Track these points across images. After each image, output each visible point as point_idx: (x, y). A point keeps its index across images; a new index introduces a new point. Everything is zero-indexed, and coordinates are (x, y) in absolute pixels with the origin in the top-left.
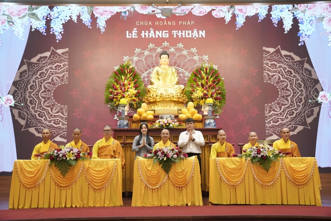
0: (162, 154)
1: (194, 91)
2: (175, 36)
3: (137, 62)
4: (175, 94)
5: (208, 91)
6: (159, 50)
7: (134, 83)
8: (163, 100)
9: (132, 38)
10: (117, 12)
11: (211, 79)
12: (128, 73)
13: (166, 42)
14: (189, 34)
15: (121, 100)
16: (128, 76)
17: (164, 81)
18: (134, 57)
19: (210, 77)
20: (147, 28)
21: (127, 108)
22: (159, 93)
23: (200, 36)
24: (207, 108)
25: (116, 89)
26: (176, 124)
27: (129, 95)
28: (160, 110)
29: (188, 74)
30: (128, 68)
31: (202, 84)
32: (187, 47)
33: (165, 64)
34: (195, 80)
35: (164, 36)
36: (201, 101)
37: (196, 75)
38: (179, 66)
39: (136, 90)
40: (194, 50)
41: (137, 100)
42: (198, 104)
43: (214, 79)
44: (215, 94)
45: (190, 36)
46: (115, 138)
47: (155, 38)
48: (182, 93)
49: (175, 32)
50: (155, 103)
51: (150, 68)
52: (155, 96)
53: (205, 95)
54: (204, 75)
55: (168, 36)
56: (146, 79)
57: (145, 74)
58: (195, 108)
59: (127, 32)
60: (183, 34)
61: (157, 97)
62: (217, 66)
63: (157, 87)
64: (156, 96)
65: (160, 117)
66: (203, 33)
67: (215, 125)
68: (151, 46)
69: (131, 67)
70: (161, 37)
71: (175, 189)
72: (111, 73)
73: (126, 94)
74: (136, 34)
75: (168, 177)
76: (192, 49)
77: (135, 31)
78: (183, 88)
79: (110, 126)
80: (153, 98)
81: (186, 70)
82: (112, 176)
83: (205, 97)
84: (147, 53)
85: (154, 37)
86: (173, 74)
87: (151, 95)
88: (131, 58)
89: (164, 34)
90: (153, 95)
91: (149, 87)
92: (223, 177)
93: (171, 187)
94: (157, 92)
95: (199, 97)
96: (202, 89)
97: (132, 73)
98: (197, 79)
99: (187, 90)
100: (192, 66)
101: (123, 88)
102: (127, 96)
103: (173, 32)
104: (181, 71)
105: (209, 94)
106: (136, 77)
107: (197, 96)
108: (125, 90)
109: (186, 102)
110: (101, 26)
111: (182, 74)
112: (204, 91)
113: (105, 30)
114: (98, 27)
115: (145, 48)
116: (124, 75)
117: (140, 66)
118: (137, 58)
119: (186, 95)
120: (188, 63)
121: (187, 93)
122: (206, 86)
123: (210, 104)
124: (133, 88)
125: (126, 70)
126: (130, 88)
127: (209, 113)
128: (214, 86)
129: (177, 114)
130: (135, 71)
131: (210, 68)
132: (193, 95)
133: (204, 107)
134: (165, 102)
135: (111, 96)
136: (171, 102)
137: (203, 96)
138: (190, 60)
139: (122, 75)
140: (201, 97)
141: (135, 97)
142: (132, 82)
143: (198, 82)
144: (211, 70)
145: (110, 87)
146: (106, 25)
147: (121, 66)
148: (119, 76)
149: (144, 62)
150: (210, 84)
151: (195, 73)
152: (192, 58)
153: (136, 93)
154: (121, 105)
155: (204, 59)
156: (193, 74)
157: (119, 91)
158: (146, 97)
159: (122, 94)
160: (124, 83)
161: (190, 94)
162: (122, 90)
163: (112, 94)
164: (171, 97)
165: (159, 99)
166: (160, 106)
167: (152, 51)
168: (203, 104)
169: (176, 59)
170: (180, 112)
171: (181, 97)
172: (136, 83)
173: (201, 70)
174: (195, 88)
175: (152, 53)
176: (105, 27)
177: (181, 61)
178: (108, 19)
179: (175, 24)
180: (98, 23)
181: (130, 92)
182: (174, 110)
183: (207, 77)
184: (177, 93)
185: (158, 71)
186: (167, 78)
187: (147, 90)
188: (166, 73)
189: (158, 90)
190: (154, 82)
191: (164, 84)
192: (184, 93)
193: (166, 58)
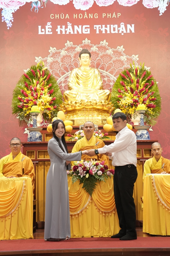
0: (84, 171)
1: (121, 97)
2: (98, 32)
3: (51, 64)
4: (98, 101)
5: (139, 97)
6: (79, 49)
7: (49, 89)
8: (83, 108)
9: (45, 35)
10: (27, 3)
11: (143, 83)
12: (40, 76)
13: (86, 39)
14: (114, 29)
15: (32, 108)
16: (41, 79)
17: (86, 85)
18: (49, 58)
19: (141, 80)
20: (63, 23)
21: (39, 119)
23: (128, 32)
24: (139, 117)
25: (27, 96)
26: (100, 135)
27: (42, 102)
28: (80, 120)
29: (114, 78)
30: (40, 70)
31: (131, 88)
32: (112, 45)
33: (85, 65)
34: (123, 85)
35: (84, 32)
36: (131, 109)
37: (123, 78)
38: (102, 68)
39: (50, 96)
40: (121, 48)
41: (52, 108)
43: (146, 83)
44: (148, 101)
45: (116, 32)
46: (24, 153)
47: (74, 35)
48: (107, 99)
49: (97, 26)
50: (73, 111)
51: (68, 71)
52: (74, 103)
54: (133, 77)
55: (89, 32)
56: (63, 85)
57: (62, 79)
59: (40, 27)
60: (108, 29)
61: (77, 105)
62: (149, 68)
63: (76, 93)
64: (76, 103)
65: (80, 127)
66: (131, 28)
67: (148, 137)
68: (69, 44)
69: (44, 69)
70: (80, 33)
71: (101, 216)
72: (20, 77)
73: (39, 101)
74: (50, 30)
75: (92, 199)
76: (118, 47)
77: (49, 26)
78: (108, 94)
79: (19, 139)
80: (72, 106)
81: (111, 73)
82: (20, 199)
84: (63, 53)
85: (72, 33)
86: (96, 77)
88: (45, 59)
89: (85, 30)
90: (71, 102)
91: (67, 92)
92: (161, 200)
93: (96, 211)
94: (77, 99)
95: (127, 104)
96: (131, 94)
97: (46, 76)
98: (126, 82)
99: (114, 96)
100: (119, 68)
101: (35, 94)
102: (40, 103)
103: (96, 27)
104: (106, 75)
105: (140, 100)
106: (50, 81)
107: (125, 103)
108: (38, 96)
109: (112, 110)
110: (7, 20)
111: (106, 78)
112: (134, 97)
113: (12, 25)
114: (3, 21)
115: (61, 46)
116: (36, 79)
117: (56, 69)
118: (52, 59)
119: (112, 102)
120: (114, 64)
121: (113, 100)
122: (136, 91)
123: (142, 111)
124: (47, 94)
125: (38, 72)
126: (44, 94)
127: (141, 122)
128: (146, 91)
129: (101, 125)
130: (49, 74)
131: (141, 69)
132: (120, 102)
133: (134, 117)
134: (87, 110)
135: (21, 104)
136: (94, 110)
137: (133, 103)
138: (117, 60)
139: (34, 79)
140: (130, 105)
141: (49, 105)
142: (45, 88)
143: (127, 87)
144: (143, 72)
145: (19, 94)
146: (13, 19)
147: (32, 68)
148: (29, 80)
149: (60, 64)
150: (142, 88)
151: (122, 76)
152: (119, 58)
153: (51, 100)
154: (33, 114)
155: (133, 60)
156: (120, 77)
157: (31, 98)
158: (63, 106)
159: (34, 101)
160: (36, 88)
161: (117, 102)
162: (33, 96)
163: (21, 102)
164: (94, 105)
165: (79, 106)
166: (81, 115)
167: (70, 51)
168: (133, 113)
169: (99, 59)
170: (105, 122)
171: (105, 104)
172: (51, 88)
173: (130, 71)
174: (123, 94)
175: (70, 52)
176: (13, 21)
177: (105, 62)
178: (16, 11)
179: (97, 17)
180: (3, 16)
181: (43, 99)
182: (97, 121)
183: (137, 80)
184: (101, 100)
185: (77, 74)
186: (88, 82)
187: (64, 96)
188: (88, 76)
189: (78, 96)
190: (72, 87)
191: (85, 89)
192: (109, 99)
193: (87, 57)
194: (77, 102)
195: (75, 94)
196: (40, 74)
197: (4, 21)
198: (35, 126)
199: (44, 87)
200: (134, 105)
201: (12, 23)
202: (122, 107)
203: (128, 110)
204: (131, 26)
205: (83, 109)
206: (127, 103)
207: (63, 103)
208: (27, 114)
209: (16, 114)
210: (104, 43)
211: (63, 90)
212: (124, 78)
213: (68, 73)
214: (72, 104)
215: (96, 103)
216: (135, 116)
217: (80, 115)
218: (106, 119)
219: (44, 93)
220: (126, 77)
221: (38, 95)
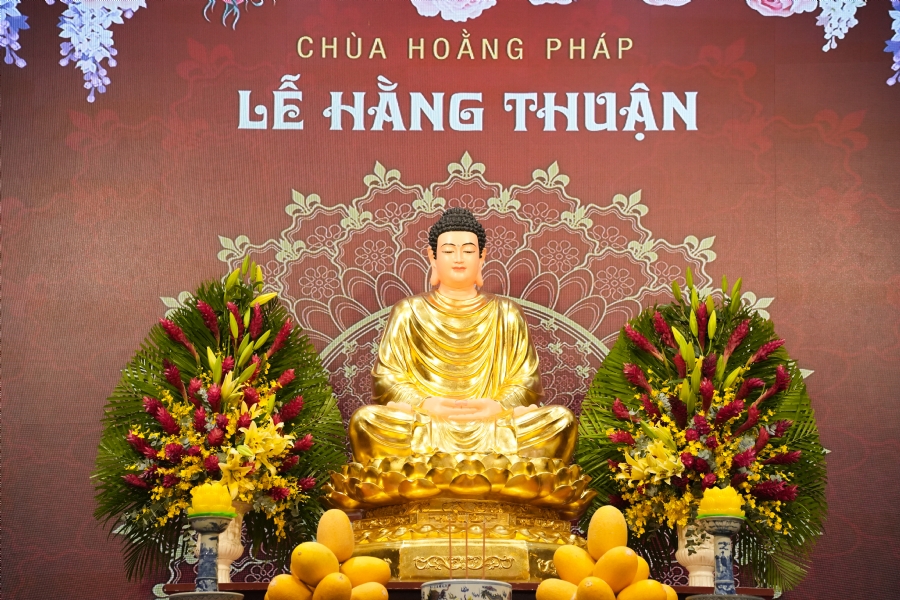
1: (628, 441)
2: (521, 125)
3: (298, 269)
4: (515, 460)
5: (711, 445)
6: (429, 203)
7: (280, 394)
8: (445, 493)
9: (270, 132)
11: (733, 376)
12: (242, 331)
13: (467, 158)
14: (600, 114)
15: (198, 493)
16: (246, 349)
17: (456, 380)
18: (284, 244)
19: (723, 361)
20: (359, 78)
21: (229, 543)
22: (422, 448)
23: (669, 125)
24: (709, 549)
25: (171, 428)
27: (245, 461)
28: (428, 551)
29: (594, 344)
30: (243, 296)
31: (675, 401)
32: (589, 188)
33: (458, 286)
34: (635, 381)
35: (455, 125)
36: (672, 505)
37: (637, 348)
38: (541, 297)
39: (284, 432)
40: (632, 204)
41: (293, 491)
42: (651, 522)
43: (747, 375)
44: (757, 466)
45: (611, 125)
47: (409, 133)
48: (559, 453)
49: (521, 98)
50: (396, 509)
51: (374, 308)
52: (397, 466)
53: (695, 465)
54: (686, 349)
55: (478, 125)
56: (349, 372)
57: (344, 342)
58: (633, 542)
59: (245, 96)
60: (571, 112)
61: (414, 478)
62: (767, 302)
63: (411, 418)
64: (408, 468)
66: (682, 108)
68: (381, 177)
69: (263, 299)
70: (438, 126)
72: (140, 335)
73: (231, 456)
74: (295, 111)
76: (619, 198)
77: (287, 92)
78: (562, 425)
80: (389, 483)
81: (583, 318)
83: (695, 477)
84: (354, 219)
85: (399, 126)
86: (506, 341)
87: (379, 461)
88: (265, 246)
89: (457, 113)
90: (386, 464)
91: (368, 413)
94: (414, 446)
95: (656, 479)
96: (675, 430)
97: (267, 333)
98: (650, 371)
99: (591, 435)
100: (618, 296)
101: (214, 423)
102: (235, 465)
103: (513, 102)
104: (556, 327)
105: (718, 460)
106: (290, 356)
107: (646, 472)
108: (226, 432)
109: (581, 506)
110: (85, 57)
111: (559, 345)
112: (691, 443)
113: (107, 81)
114: (64, 63)
115: (345, 189)
116: (221, 349)
117: (317, 295)
118: (298, 250)
119: (583, 465)
120: (596, 279)
121: (586, 454)
122: (702, 413)
123: (724, 523)
124: (271, 420)
125: (231, 315)
126: (256, 420)
127: (719, 575)
128: (750, 418)
129: (528, 580)
130: (283, 323)
131: (727, 308)
132: (622, 466)
133: (691, 543)
134: (459, 503)
135: (140, 468)
136: (495, 505)
137: (684, 474)
138: (611, 260)
139: (208, 348)
140: (668, 482)
141: (278, 474)
142: (265, 389)
143: (654, 393)
144: (734, 323)
145: (135, 417)
146: (115, 53)
147: (201, 293)
148: (189, 349)
149: (338, 271)
150: (726, 403)
151: (634, 341)
152: (620, 249)
153: (287, 451)
154: (199, 524)
155: (688, 260)
156: (623, 344)
157: (192, 438)
158: (346, 478)
159: (206, 454)
160: (220, 390)
161: (606, 462)
162: (203, 431)
163: (143, 458)
164: (496, 478)
165: (421, 484)
166: (430, 528)
167: (386, 210)
168: (682, 522)
169: (524, 254)
170: (547, 563)
171: (549, 476)
172: (293, 389)
173: (672, 319)
174: (637, 426)
175: (388, 217)
176: (113, 63)
177: (554, 268)
178: (129, 15)
179: (521, 56)
180: (69, 40)
181: (253, 443)
182: (509, 557)
183: (704, 361)
184: (530, 455)
185: (419, 326)
186: (470, 366)
187: (353, 433)
188: (468, 336)
189: (418, 431)
190: (394, 387)
191: (453, 401)
192: (568, 453)
193: (469, 248)
194: (415, 461)
195: (406, 425)
196: (240, 321)
197: (72, 63)
198: (209, 582)
199: (259, 384)
200: (691, 482)
201: (111, 73)
202: (631, 491)
203: (660, 506)
204: (684, 102)
205: (444, 499)
206: (652, 475)
207: (347, 467)
208: (169, 519)
209: (112, 514)
210: (552, 177)
211: (349, 396)
212: (642, 348)
213: (377, 315)
214: (388, 474)
215: (506, 473)
216: (693, 538)
217: (427, 529)
218: (551, 547)
219: (256, 414)
220: (650, 345)
221: (227, 428)
